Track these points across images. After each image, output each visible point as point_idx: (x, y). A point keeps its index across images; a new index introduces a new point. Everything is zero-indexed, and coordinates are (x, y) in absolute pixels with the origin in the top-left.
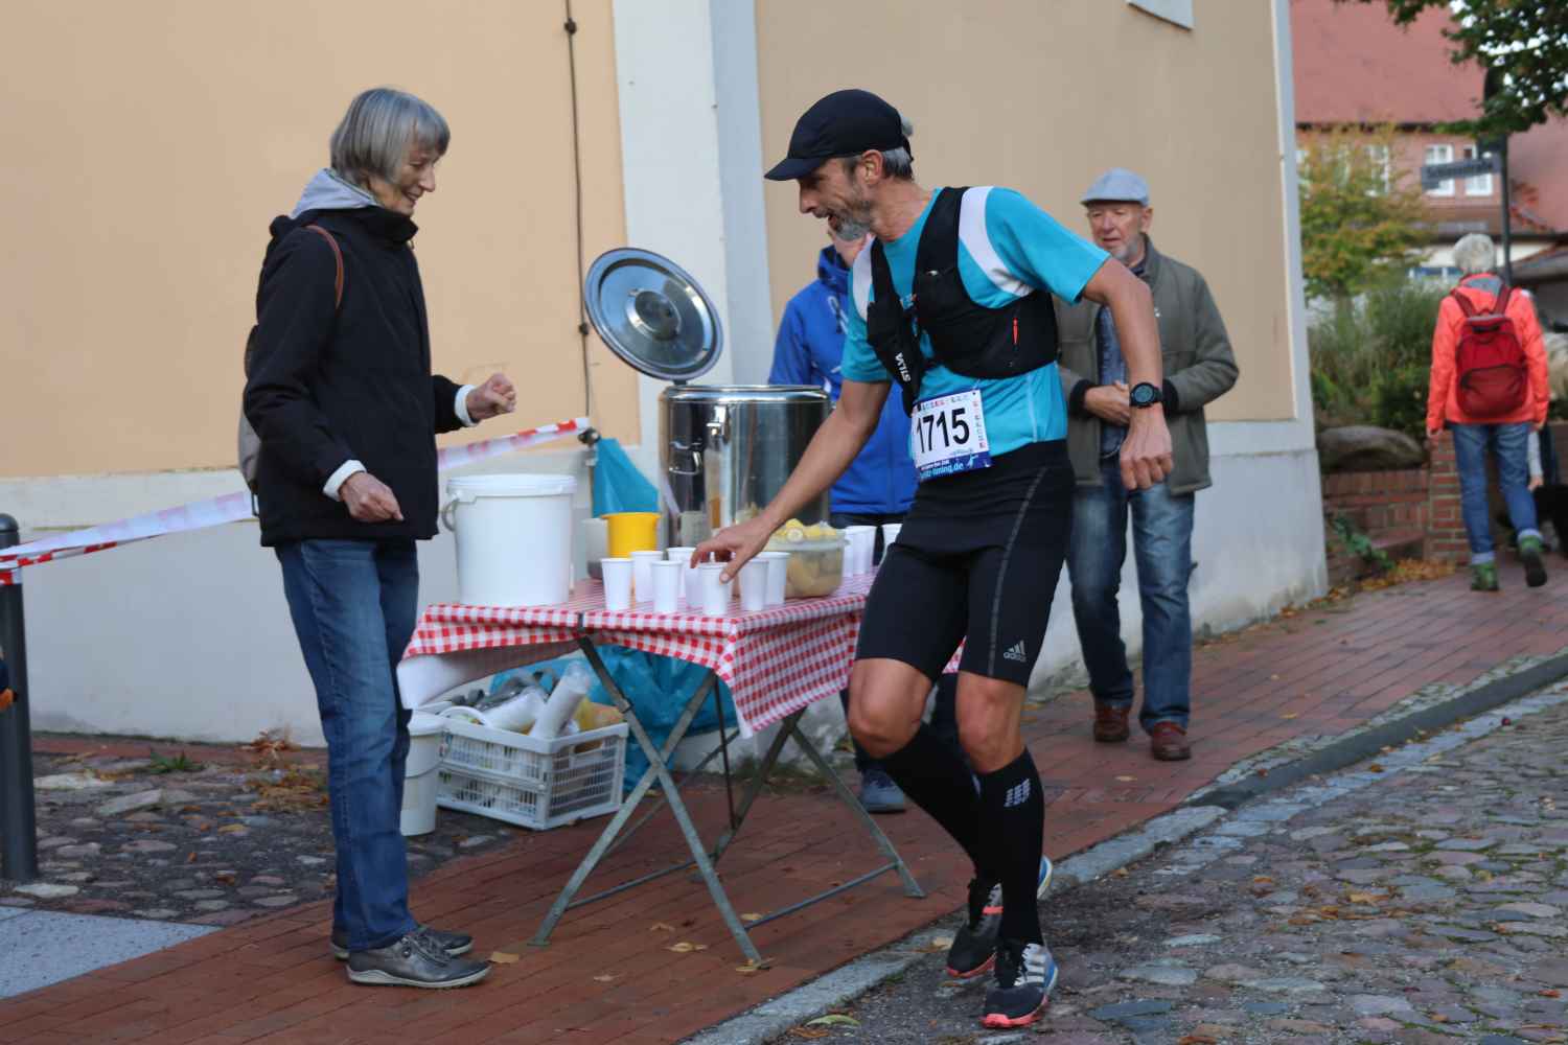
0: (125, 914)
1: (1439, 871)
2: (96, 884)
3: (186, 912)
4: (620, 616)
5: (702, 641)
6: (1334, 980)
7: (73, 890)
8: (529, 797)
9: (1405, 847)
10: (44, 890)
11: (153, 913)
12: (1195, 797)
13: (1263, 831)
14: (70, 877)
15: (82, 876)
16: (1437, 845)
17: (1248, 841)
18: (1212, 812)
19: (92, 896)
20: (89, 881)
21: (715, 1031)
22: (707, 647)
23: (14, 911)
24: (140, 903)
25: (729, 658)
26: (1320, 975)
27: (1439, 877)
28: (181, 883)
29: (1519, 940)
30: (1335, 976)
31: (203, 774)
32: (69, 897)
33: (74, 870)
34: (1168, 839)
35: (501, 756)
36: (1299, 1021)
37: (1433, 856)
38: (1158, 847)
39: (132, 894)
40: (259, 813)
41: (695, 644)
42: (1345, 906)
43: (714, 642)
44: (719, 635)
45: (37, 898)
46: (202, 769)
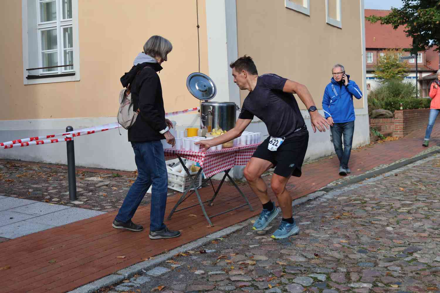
0: (90, 209)
1: (365, 208)
2: (88, 202)
3: (102, 208)
4: (187, 152)
5: (198, 157)
6: (331, 234)
7: (82, 203)
8: (181, 186)
9: (360, 202)
10: (77, 202)
11: (96, 209)
12: (321, 189)
13: (332, 197)
14: (83, 200)
15: (85, 200)
16: (367, 202)
17: (328, 200)
18: (323, 192)
19: (86, 204)
20: (86, 201)
21: (196, 241)
22: (199, 159)
23: (69, 207)
24: (94, 206)
25: (202, 161)
26: (329, 233)
27: (365, 210)
28: (104, 202)
29: (376, 225)
30: (332, 233)
31: (121, 178)
32: (80, 204)
33: (84, 198)
34: (311, 199)
35: (176, 177)
36: (320, 244)
37: (365, 205)
38: (308, 200)
39: (93, 204)
40: (127, 187)
41: (197, 158)
42: (341, 216)
43: (200, 158)
44: (201, 156)
45: (75, 204)
46: (122, 177)
